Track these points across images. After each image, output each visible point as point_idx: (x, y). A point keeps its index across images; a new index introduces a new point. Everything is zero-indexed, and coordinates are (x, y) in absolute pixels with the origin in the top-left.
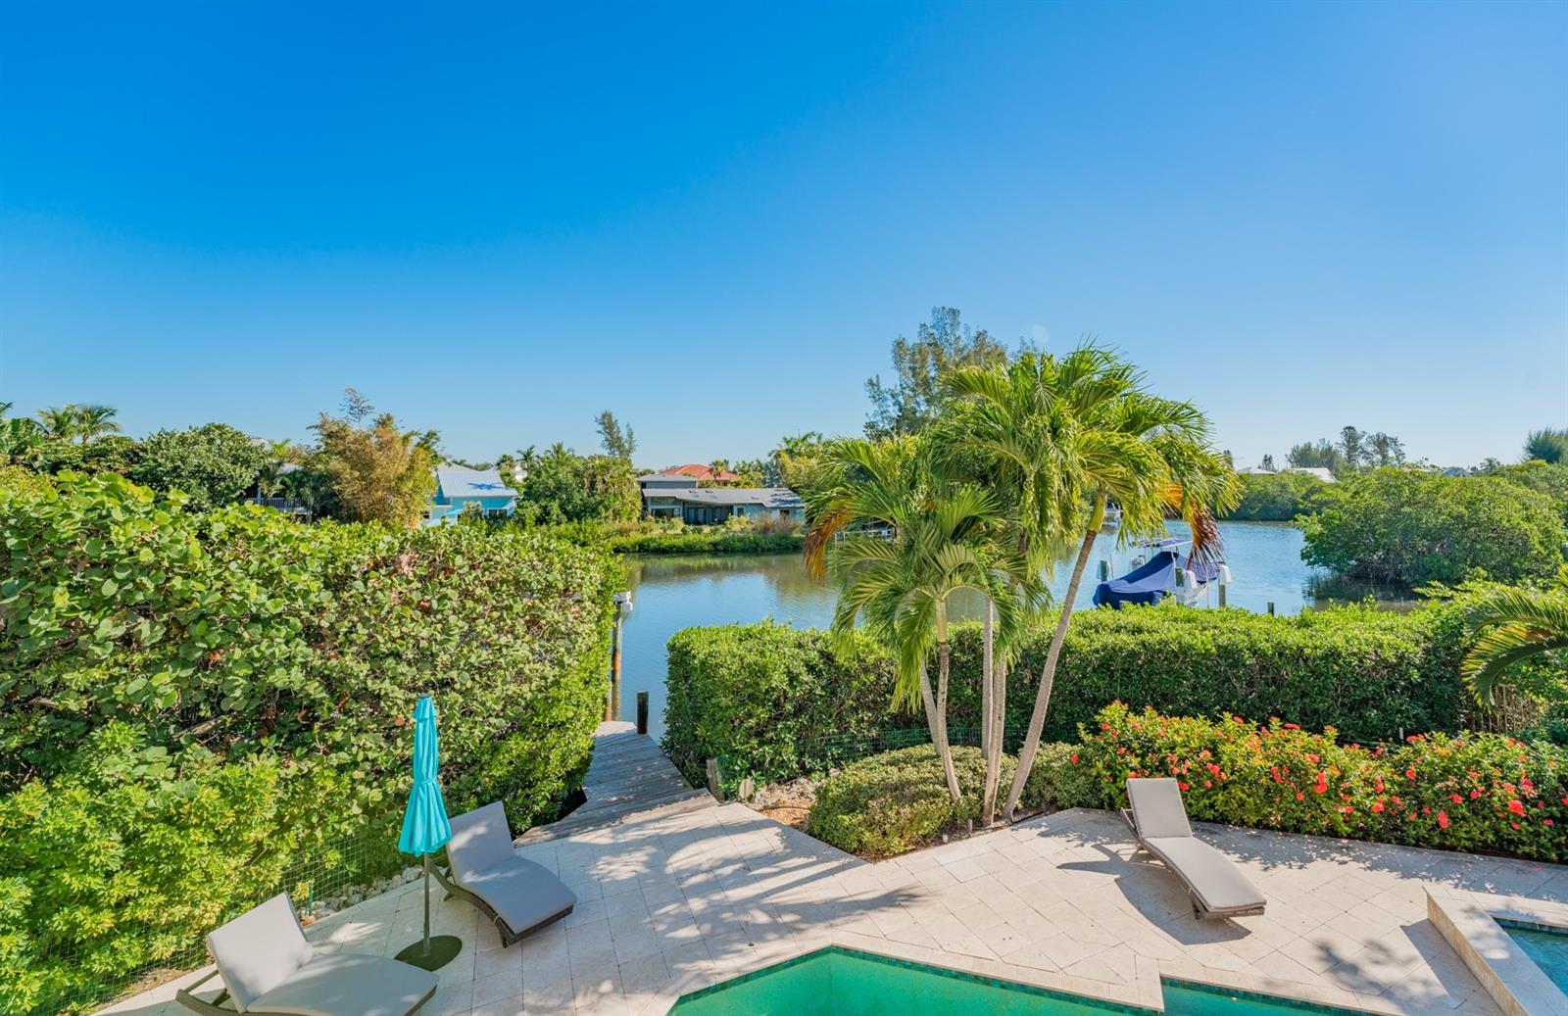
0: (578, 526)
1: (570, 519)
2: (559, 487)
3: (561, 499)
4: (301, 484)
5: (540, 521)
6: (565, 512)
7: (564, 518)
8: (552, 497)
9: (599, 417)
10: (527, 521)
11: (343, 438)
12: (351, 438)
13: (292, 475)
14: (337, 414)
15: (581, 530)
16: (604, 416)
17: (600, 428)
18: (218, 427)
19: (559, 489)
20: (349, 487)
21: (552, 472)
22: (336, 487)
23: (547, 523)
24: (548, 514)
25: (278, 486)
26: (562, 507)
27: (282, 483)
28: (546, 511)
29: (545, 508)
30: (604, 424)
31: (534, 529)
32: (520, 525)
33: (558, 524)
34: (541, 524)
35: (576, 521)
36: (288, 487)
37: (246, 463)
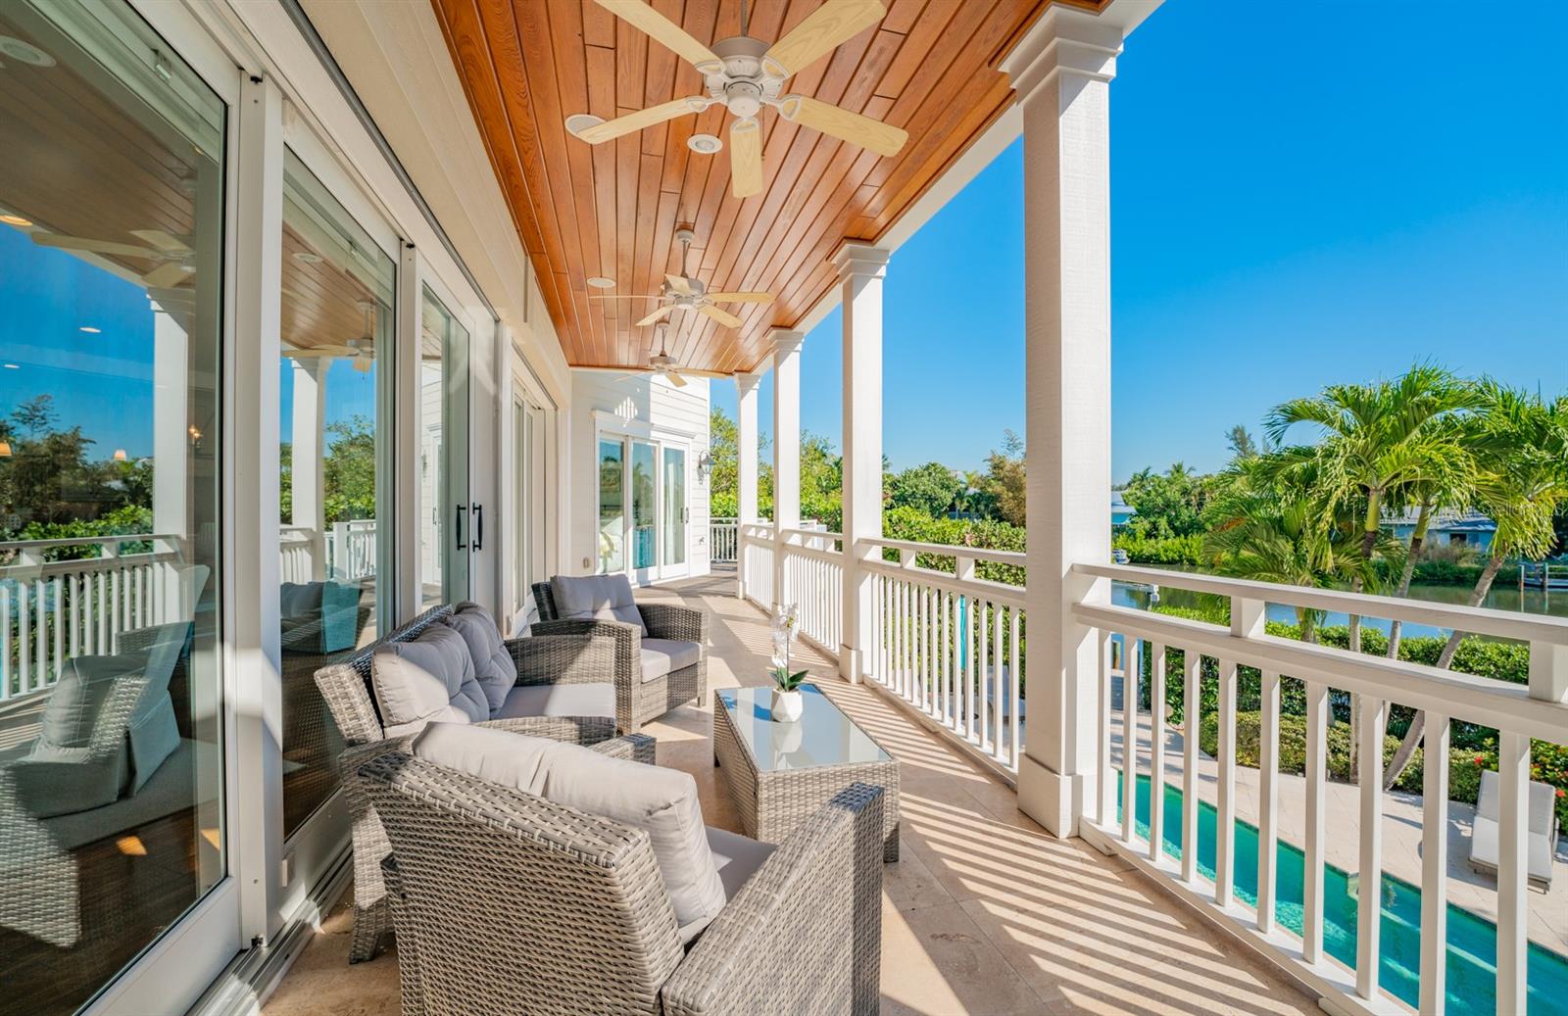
0: (1184, 542)
1: (1177, 535)
2: (1168, 505)
3: (1169, 516)
4: (978, 502)
5: (1149, 535)
6: (1174, 528)
7: (1171, 533)
8: (1161, 514)
9: (1230, 432)
10: (1138, 534)
11: (1002, 468)
12: (1008, 468)
13: (973, 497)
14: (1001, 451)
15: (1187, 545)
16: (1235, 431)
17: (1232, 444)
18: (933, 465)
19: (1168, 506)
20: (1007, 505)
21: (1161, 490)
22: (998, 504)
23: (1156, 537)
24: (1157, 529)
25: (966, 504)
26: (1170, 523)
27: (968, 501)
28: (1155, 526)
29: (1154, 523)
30: (1236, 439)
31: (1144, 542)
32: (1132, 537)
33: (1166, 538)
34: (1150, 538)
35: (1182, 536)
36: (971, 504)
37: (948, 488)
